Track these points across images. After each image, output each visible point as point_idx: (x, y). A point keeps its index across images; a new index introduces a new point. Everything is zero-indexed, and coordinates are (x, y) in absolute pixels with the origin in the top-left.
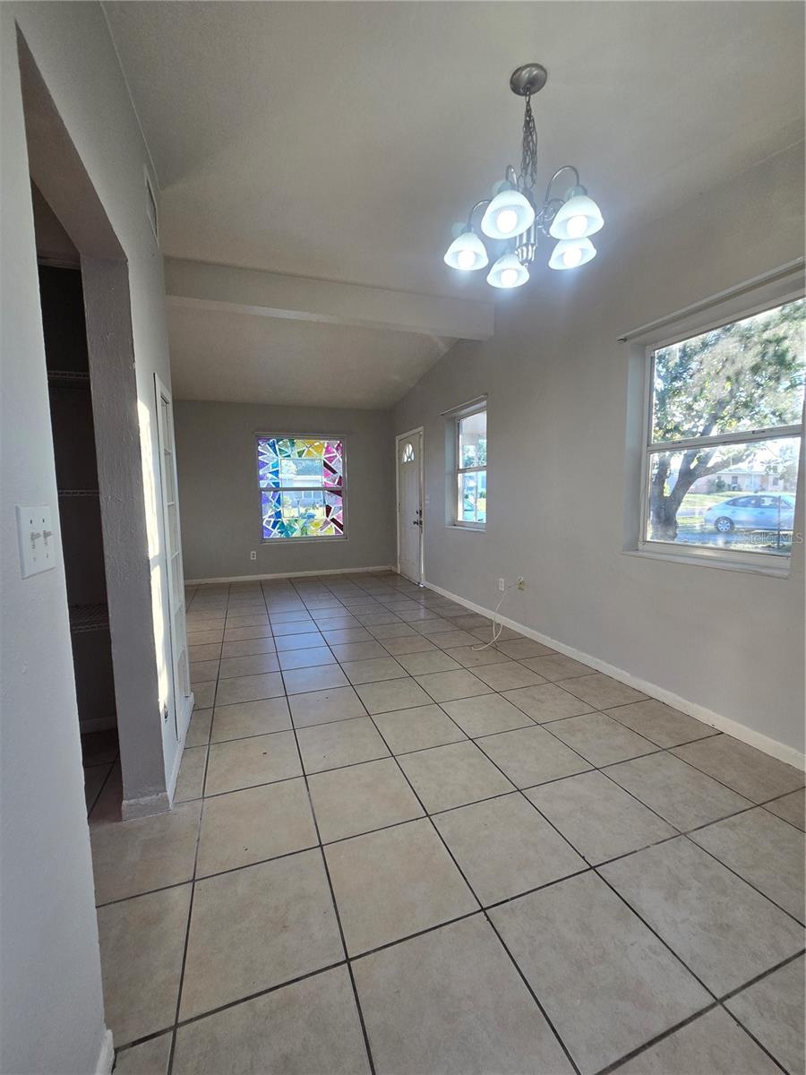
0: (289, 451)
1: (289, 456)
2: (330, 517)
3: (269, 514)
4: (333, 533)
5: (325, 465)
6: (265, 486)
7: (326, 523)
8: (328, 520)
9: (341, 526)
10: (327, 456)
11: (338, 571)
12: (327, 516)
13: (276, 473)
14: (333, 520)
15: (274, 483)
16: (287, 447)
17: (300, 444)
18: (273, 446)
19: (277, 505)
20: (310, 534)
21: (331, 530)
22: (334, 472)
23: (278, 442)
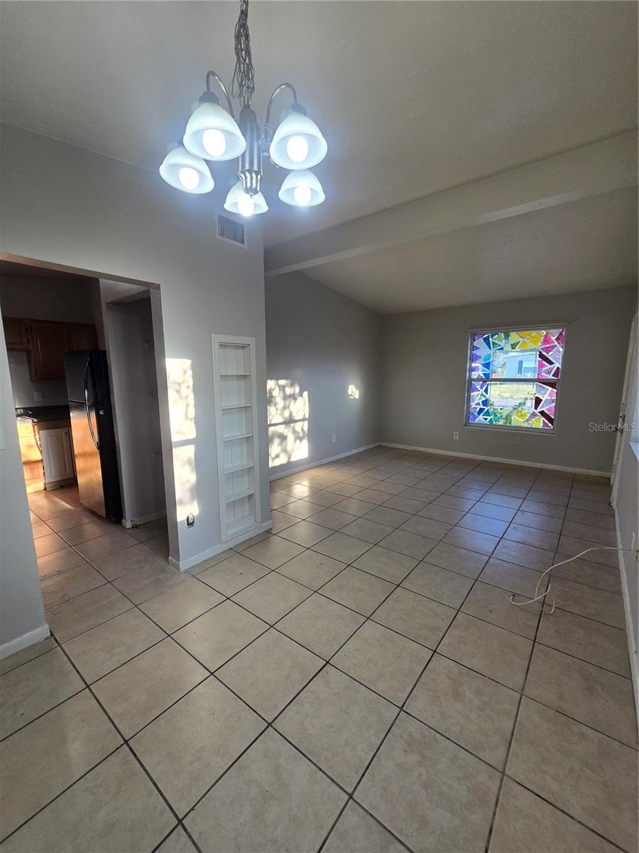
0: (502, 344)
1: (502, 349)
2: (539, 409)
3: (476, 402)
4: (540, 425)
5: (541, 356)
6: (475, 377)
7: (534, 415)
8: (536, 412)
9: (551, 420)
10: (543, 346)
11: (538, 465)
12: (536, 408)
13: (487, 365)
14: (542, 413)
15: (484, 374)
16: (500, 340)
17: (514, 337)
18: (486, 340)
19: (484, 393)
20: (514, 424)
21: (539, 423)
22: (551, 363)
23: (492, 337)
